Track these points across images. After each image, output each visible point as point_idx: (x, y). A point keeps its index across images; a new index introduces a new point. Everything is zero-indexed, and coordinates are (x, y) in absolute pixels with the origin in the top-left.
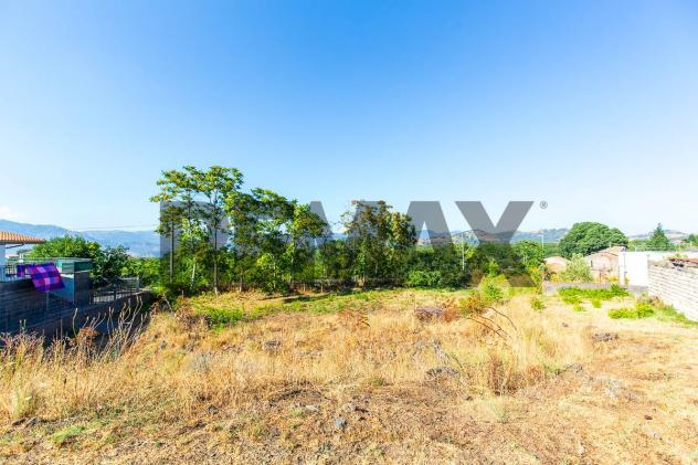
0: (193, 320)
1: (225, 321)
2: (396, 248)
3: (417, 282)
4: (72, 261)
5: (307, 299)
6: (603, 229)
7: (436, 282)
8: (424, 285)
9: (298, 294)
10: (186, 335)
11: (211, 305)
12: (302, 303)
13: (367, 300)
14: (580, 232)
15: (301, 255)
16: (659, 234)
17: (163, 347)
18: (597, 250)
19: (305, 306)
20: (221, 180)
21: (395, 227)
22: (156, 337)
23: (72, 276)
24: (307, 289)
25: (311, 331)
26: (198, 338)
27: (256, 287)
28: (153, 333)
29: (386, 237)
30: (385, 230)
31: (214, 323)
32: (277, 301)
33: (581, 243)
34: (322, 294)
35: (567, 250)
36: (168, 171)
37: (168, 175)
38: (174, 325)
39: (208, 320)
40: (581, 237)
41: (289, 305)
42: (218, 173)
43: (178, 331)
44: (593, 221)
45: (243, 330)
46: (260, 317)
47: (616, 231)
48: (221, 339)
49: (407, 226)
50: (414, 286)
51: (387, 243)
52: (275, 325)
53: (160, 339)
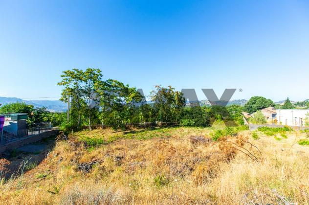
0: (77, 145)
1: (95, 144)
2: (176, 108)
3: (186, 124)
4: (16, 115)
5: (134, 132)
6: (264, 99)
7: (195, 124)
8: (189, 125)
9: (130, 129)
10: (73, 153)
11: (88, 136)
12: (132, 134)
13: (164, 133)
14: (254, 100)
15: (132, 111)
16: (288, 101)
17: (61, 160)
18: (261, 109)
19: (134, 136)
20: (92, 75)
21: (176, 98)
22: (58, 154)
23: (16, 122)
24: (134, 127)
25: (138, 150)
26: (79, 154)
27: (110, 127)
28: (57, 152)
29: (171, 103)
30: (171, 99)
31: (89, 146)
32: (120, 133)
33: (254, 106)
34: (141, 130)
35: (248, 109)
36: (66, 71)
37: (66, 73)
38: (68, 148)
39: (85, 145)
40: (254, 103)
41: (126, 135)
42: (90, 72)
43: (69, 151)
44: (259, 96)
45: (103, 149)
46: (112, 142)
47: (270, 100)
48: (92, 155)
49: (181, 97)
50: (185, 126)
51: (172, 106)
52: (120, 146)
53: (60, 156)
